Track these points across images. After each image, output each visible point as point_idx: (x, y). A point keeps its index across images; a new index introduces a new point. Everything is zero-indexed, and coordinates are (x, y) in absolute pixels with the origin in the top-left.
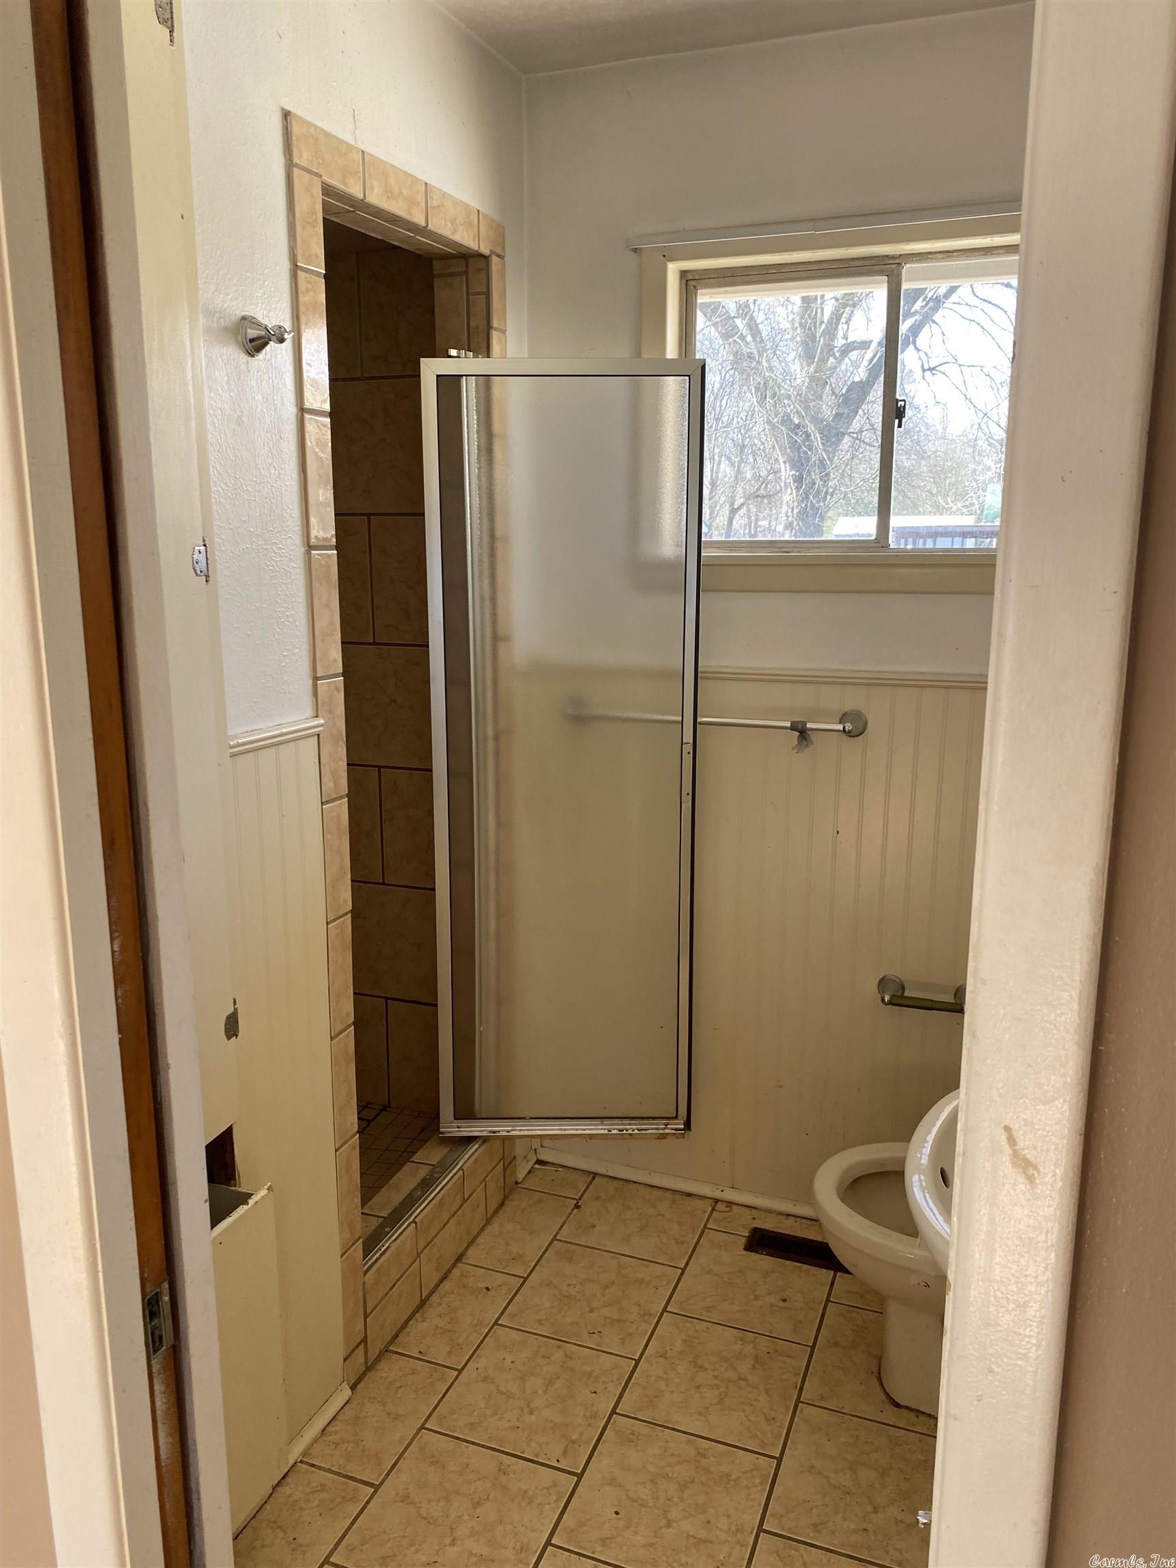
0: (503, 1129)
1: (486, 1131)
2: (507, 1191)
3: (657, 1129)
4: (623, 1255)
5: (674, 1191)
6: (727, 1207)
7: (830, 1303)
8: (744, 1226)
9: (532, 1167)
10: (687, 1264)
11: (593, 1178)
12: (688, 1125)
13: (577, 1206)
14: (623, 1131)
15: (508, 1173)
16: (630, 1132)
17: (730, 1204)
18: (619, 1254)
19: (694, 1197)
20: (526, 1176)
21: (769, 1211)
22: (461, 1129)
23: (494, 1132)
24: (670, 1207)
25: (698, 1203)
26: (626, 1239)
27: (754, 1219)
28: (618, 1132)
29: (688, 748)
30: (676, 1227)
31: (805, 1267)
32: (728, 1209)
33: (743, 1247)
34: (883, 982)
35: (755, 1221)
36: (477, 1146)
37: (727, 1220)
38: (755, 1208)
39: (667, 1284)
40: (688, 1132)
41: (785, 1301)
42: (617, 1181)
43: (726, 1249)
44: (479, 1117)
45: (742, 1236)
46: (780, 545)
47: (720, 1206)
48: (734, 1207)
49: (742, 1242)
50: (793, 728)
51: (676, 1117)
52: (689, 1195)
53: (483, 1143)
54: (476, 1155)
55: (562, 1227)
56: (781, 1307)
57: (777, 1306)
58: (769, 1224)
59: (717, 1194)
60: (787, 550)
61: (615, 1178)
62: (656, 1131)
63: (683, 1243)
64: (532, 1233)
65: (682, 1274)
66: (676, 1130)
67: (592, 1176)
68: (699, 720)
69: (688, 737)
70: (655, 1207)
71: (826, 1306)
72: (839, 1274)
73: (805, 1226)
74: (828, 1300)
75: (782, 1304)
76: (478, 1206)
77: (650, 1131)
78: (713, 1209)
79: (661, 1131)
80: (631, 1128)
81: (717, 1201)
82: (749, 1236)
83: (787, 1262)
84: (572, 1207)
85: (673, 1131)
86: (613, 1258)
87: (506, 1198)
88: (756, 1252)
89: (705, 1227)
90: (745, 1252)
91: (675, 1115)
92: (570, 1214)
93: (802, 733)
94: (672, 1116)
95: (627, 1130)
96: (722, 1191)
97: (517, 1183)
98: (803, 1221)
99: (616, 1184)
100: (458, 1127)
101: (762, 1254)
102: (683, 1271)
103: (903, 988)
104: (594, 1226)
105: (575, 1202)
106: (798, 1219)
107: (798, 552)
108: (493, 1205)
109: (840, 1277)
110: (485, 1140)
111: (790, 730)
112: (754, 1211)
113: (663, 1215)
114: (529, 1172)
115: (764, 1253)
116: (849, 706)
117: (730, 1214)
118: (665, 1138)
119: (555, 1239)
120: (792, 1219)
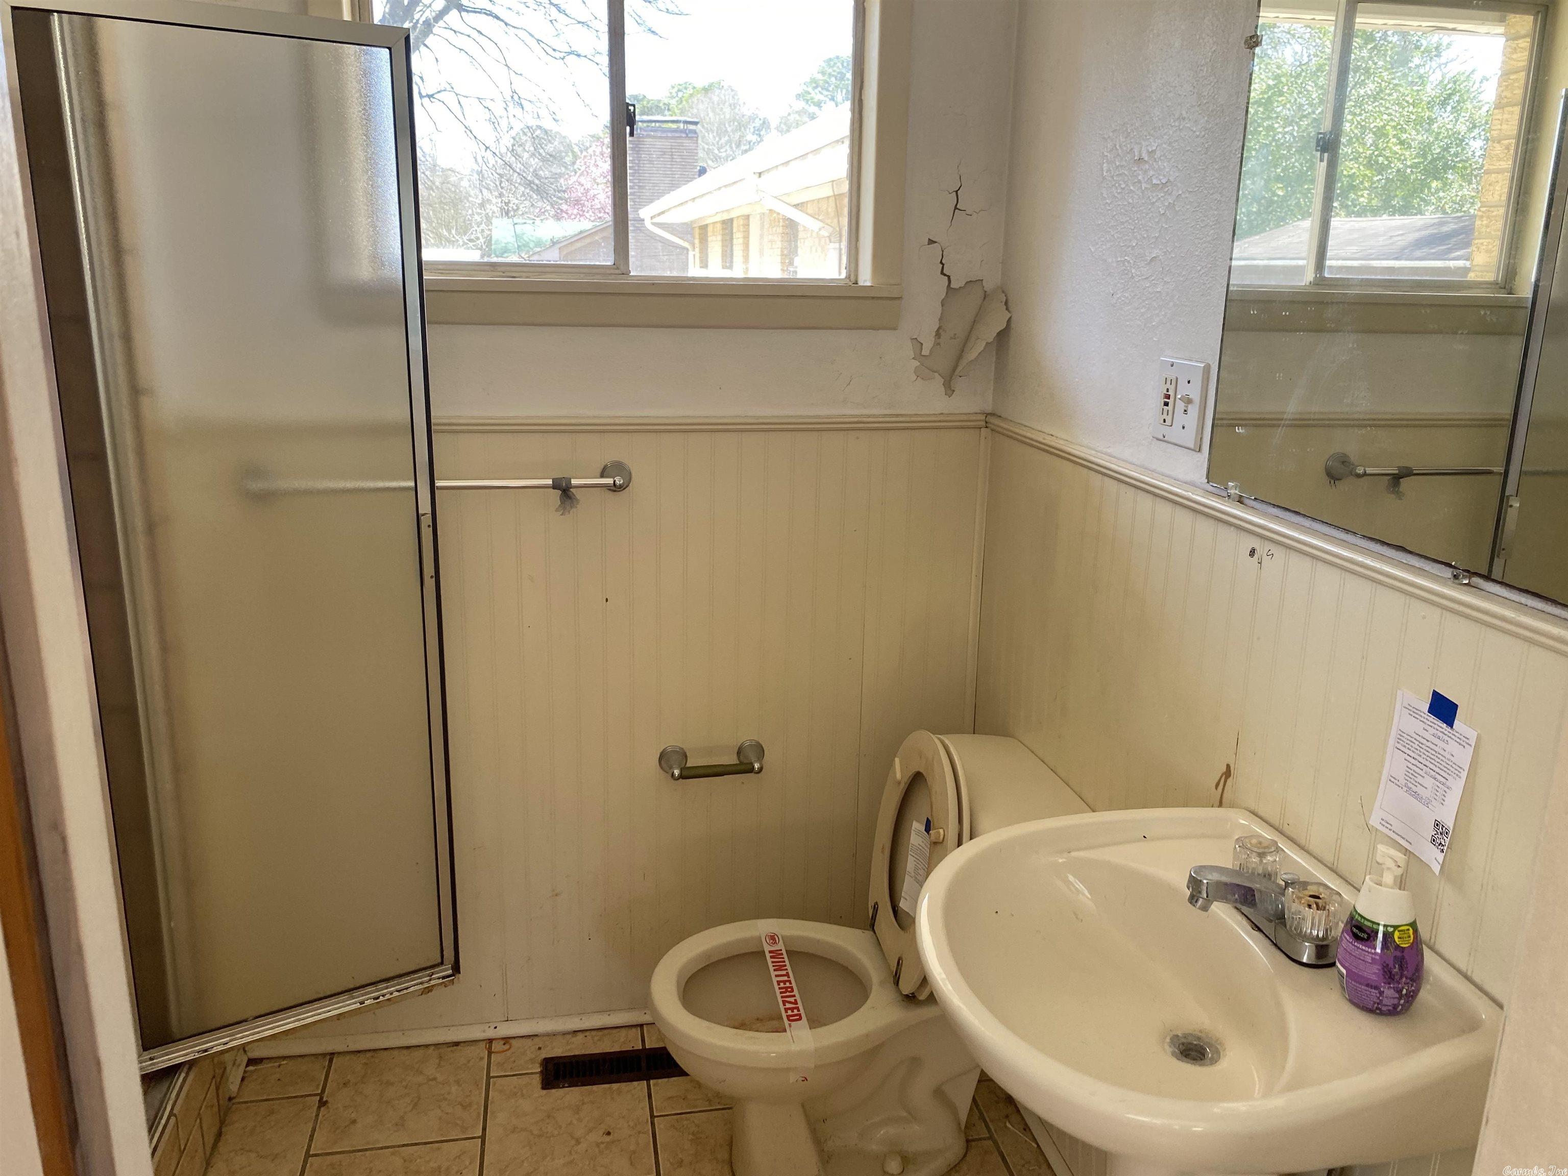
0: (217, 1044)
1: (192, 1052)
2: (222, 1114)
3: (422, 983)
4: (404, 1145)
5: (437, 1045)
6: (504, 1044)
7: (656, 1119)
8: (532, 1061)
9: (245, 1072)
10: (484, 1129)
11: (331, 1061)
12: (456, 968)
13: (322, 1103)
14: (378, 998)
15: (221, 1091)
16: (388, 997)
17: (506, 1040)
18: (399, 1146)
19: (462, 1044)
20: (240, 1086)
21: (553, 1035)
22: (155, 1061)
23: (206, 1051)
24: (439, 1065)
25: (469, 1051)
26: (400, 1124)
27: (540, 1048)
28: (372, 1001)
29: (426, 521)
30: (454, 1089)
31: (615, 1086)
32: (507, 1047)
33: (540, 1086)
34: (663, 756)
35: (542, 1051)
36: (183, 1075)
37: (512, 1059)
38: (536, 1035)
39: (470, 1164)
40: (457, 975)
41: (609, 1133)
42: (362, 1055)
43: (523, 1095)
44: (179, 1037)
45: (532, 1073)
46: (503, 269)
47: (496, 1046)
48: (513, 1042)
49: (537, 1080)
50: (555, 486)
51: (442, 963)
52: (457, 1044)
53: (190, 1069)
54: (185, 1089)
55: (312, 1136)
56: (608, 1143)
57: (602, 1143)
58: (558, 1050)
59: (490, 1033)
60: (514, 275)
61: (359, 1052)
62: (421, 987)
63: (470, 1105)
64: (275, 1157)
65: (483, 1143)
66: (444, 978)
67: (328, 1057)
68: (437, 484)
69: (425, 507)
70: (421, 1073)
71: (653, 1124)
72: (652, 1082)
73: (596, 1038)
74: (652, 1117)
75: (608, 1139)
76: (196, 1151)
77: (412, 989)
78: (490, 1053)
79: (426, 985)
80: (388, 993)
81: (490, 1041)
82: (541, 1072)
83: (595, 1088)
84: (315, 1108)
85: (441, 981)
86: (393, 1154)
87: (222, 1123)
88: (558, 1087)
89: (489, 1077)
90: (545, 1092)
91: (440, 961)
92: (317, 1115)
93: (564, 489)
94: (436, 963)
95: (383, 996)
96: (496, 1028)
97: (230, 1099)
98: (594, 1033)
99: (363, 1059)
100: (151, 1059)
101: (564, 1087)
102: (483, 1138)
103: (685, 756)
104: (354, 1122)
105: (318, 1098)
106: (587, 1034)
107: (527, 277)
108: (210, 1140)
109: (654, 1085)
110: (191, 1064)
111: (552, 490)
112: (536, 1039)
113: (435, 1079)
114: (243, 1079)
115: (566, 1085)
116: (609, 457)
117: (508, 1053)
118: (431, 991)
119: (308, 1155)
120: (580, 1036)
